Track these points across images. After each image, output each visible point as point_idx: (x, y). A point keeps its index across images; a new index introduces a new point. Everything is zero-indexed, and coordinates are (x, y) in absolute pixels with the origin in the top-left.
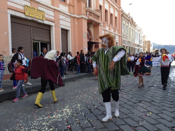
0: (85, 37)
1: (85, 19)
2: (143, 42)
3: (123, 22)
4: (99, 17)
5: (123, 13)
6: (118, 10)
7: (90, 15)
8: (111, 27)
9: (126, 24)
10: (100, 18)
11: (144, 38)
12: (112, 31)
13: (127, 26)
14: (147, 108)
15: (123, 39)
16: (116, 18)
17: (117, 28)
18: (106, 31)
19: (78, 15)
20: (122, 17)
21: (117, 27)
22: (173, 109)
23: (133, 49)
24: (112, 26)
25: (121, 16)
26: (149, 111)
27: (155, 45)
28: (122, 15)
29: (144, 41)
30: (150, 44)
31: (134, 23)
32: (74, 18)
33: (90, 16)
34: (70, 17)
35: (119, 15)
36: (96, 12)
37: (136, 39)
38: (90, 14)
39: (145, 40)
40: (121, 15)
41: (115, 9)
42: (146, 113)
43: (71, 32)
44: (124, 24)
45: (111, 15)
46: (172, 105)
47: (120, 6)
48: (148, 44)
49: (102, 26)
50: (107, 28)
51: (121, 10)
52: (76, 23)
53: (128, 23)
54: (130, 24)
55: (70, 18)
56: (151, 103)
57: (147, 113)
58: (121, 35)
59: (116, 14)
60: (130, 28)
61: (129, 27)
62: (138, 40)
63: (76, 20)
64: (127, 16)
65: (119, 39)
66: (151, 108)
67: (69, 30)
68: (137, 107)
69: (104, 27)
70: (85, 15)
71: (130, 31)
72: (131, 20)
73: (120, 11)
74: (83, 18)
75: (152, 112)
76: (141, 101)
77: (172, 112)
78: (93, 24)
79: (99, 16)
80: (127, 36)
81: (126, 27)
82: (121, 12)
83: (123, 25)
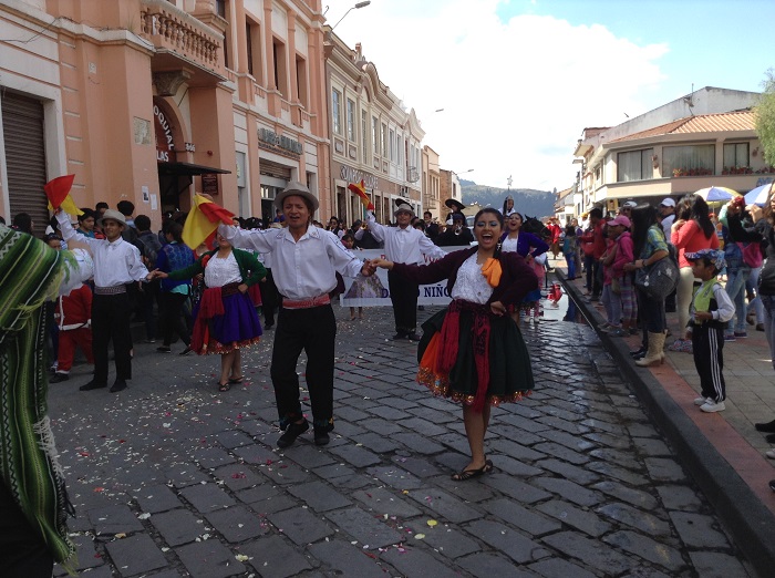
0: (145, 141)
1: (138, 49)
2: (420, 175)
3: (335, 83)
4: (216, 47)
5: (332, 42)
6: (308, 28)
7: (167, 35)
8: (277, 101)
9: (348, 95)
10: (220, 52)
11: (425, 158)
12: (285, 118)
13: (352, 103)
14: (416, 495)
15: (336, 157)
16: (300, 61)
17: (306, 109)
18: (257, 115)
19: (101, 29)
20: (329, 61)
21: (305, 104)
22: (537, 486)
23: (382, 204)
24: (285, 97)
25: (321, 56)
26: (428, 511)
27: (469, 189)
28: (328, 52)
29: (425, 170)
30: (449, 183)
31: (379, 90)
32: (78, 39)
33: (163, 36)
34: (55, 36)
35: (313, 50)
36: (198, 24)
37: (395, 162)
38: (164, 29)
39: (431, 167)
40: (321, 50)
41: (296, 21)
42: (408, 524)
43: (64, 110)
44: (338, 94)
45: (277, 45)
46: (535, 461)
47: (315, 9)
48: (442, 186)
49: (231, 91)
50: (260, 105)
51: (320, 25)
52: (93, 70)
53: (356, 88)
54: (364, 93)
55: (57, 41)
56: (438, 458)
57: (415, 524)
58: (329, 141)
59: (301, 45)
60: (364, 112)
61: (363, 107)
62: (403, 165)
63: (87, 49)
64: (351, 57)
65: (320, 156)
66: (439, 493)
67: (51, 101)
68: (370, 491)
69: (243, 98)
70: (138, 30)
71: (364, 123)
72: (367, 75)
73: (317, 30)
74: (125, 43)
75: (440, 518)
76: (393, 452)
77: (534, 504)
78: (185, 79)
79: (211, 44)
80: (355, 144)
81: (348, 106)
82: (321, 37)
83: (333, 95)
